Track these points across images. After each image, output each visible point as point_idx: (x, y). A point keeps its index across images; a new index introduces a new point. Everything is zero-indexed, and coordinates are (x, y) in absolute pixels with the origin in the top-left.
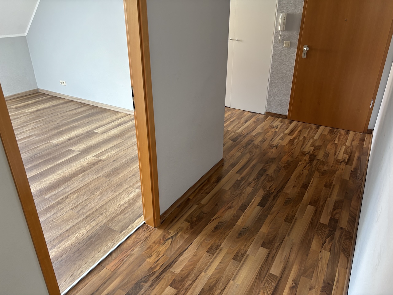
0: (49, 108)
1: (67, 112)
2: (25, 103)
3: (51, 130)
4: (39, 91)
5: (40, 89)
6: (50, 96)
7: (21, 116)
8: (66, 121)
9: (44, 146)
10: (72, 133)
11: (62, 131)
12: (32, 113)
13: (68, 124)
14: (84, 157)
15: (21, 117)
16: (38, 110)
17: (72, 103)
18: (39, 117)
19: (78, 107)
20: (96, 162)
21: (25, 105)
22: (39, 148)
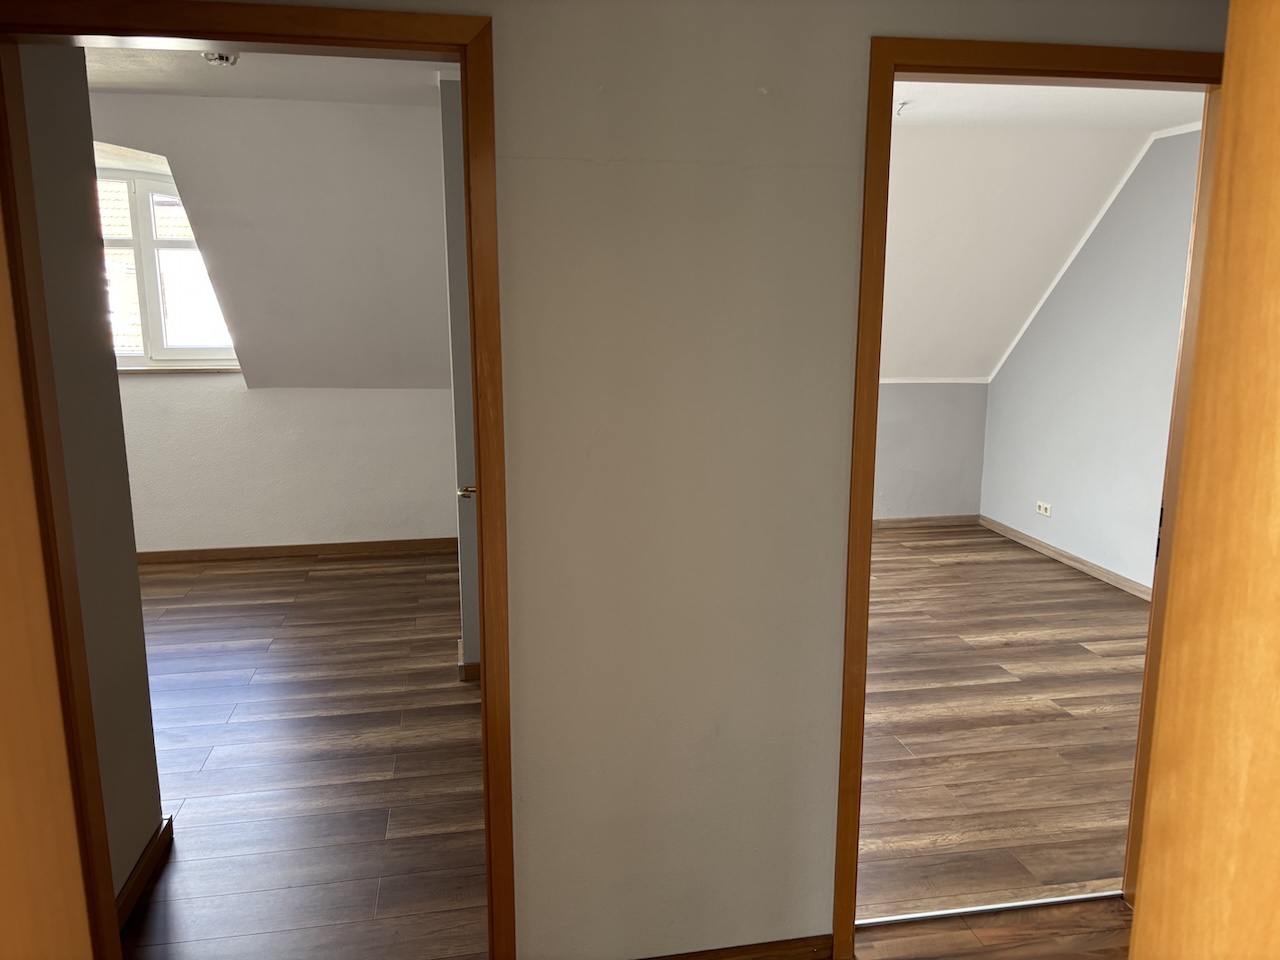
0: (987, 563)
1: (1029, 582)
2: (936, 543)
3: (973, 612)
4: (981, 522)
5: (984, 518)
6: (1002, 539)
7: (916, 566)
8: (1017, 603)
9: (940, 641)
10: (1019, 634)
11: (997, 622)
12: (943, 566)
13: (1021, 609)
14: (1024, 694)
15: (917, 569)
16: (959, 564)
17: (1052, 566)
18: (956, 578)
19: (1063, 578)
20: (1053, 715)
21: (935, 547)
22: (927, 643)
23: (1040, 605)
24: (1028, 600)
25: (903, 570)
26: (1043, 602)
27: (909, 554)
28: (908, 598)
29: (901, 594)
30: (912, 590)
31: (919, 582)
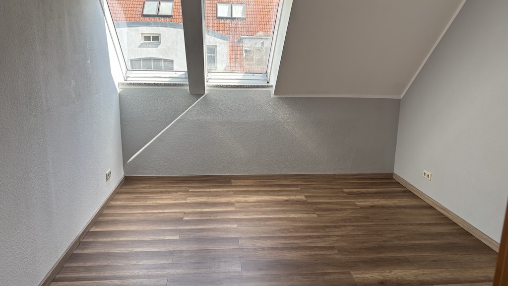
4: (394, 177)
9: (336, 277)
10: (394, 272)
11: (381, 259)
16: (372, 207)
21: (362, 193)
23: (414, 245)
24: (407, 240)
25: (336, 210)
26: (417, 242)
27: (345, 198)
28: (330, 234)
29: (327, 230)
30: (335, 227)
31: (343, 220)
